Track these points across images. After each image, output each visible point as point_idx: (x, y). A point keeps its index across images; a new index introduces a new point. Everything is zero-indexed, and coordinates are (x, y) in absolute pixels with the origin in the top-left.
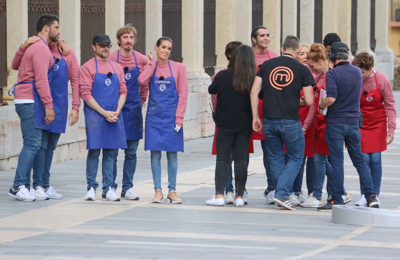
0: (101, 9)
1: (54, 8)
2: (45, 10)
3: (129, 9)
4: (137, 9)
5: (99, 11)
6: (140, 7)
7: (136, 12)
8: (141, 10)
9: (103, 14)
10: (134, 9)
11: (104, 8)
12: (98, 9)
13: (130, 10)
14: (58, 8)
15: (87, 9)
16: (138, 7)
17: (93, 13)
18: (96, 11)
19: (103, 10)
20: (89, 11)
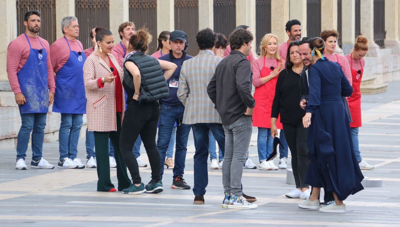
0: (152, 5)
1: (104, 5)
2: (95, 7)
3: (181, 5)
4: (189, 4)
5: (151, 6)
6: (193, 3)
7: (188, 7)
8: (194, 5)
9: (155, 9)
10: (187, 4)
11: (156, 4)
12: (149, 5)
13: (183, 6)
14: (108, 5)
15: (138, 5)
16: (190, 3)
17: (144, 8)
18: (147, 7)
19: (154, 6)
20: (140, 7)
